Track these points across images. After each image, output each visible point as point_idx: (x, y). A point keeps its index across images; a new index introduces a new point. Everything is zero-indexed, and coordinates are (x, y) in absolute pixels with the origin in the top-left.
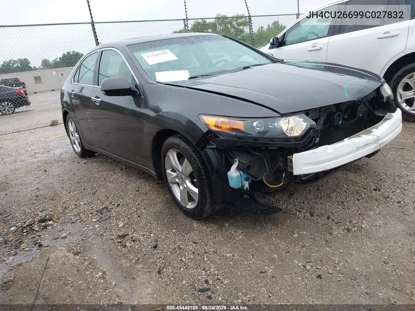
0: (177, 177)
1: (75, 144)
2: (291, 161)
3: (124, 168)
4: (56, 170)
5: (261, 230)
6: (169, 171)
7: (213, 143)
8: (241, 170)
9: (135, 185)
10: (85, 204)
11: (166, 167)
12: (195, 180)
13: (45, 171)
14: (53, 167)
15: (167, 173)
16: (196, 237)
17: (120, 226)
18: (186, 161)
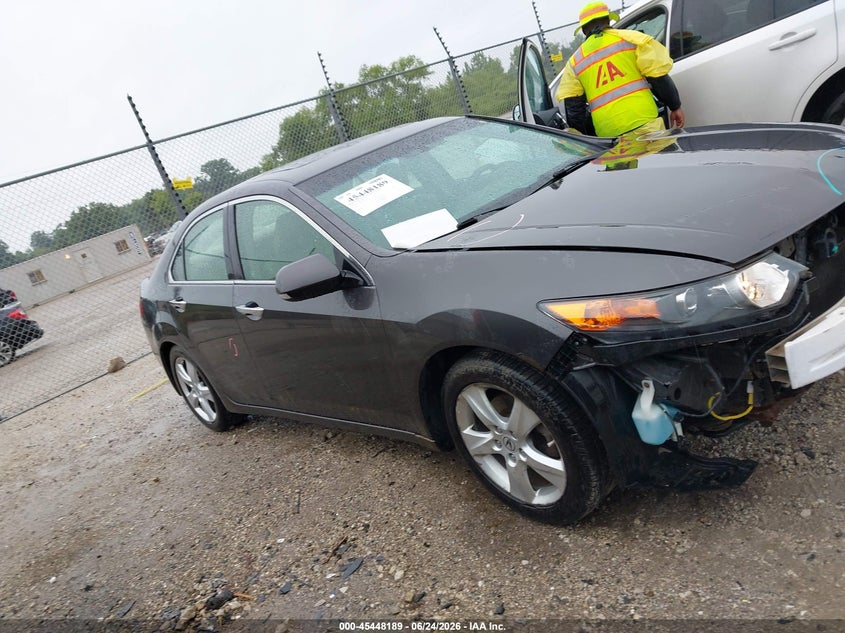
0: (495, 441)
1: (199, 405)
2: (782, 360)
3: (330, 435)
4: (179, 472)
5: (720, 517)
6: (468, 431)
7: (588, 359)
8: (663, 403)
9: (378, 472)
10: (290, 541)
11: (460, 423)
12: (549, 444)
13: (157, 480)
14: (170, 468)
15: (464, 437)
16: (583, 568)
17: (396, 578)
18: (518, 405)
